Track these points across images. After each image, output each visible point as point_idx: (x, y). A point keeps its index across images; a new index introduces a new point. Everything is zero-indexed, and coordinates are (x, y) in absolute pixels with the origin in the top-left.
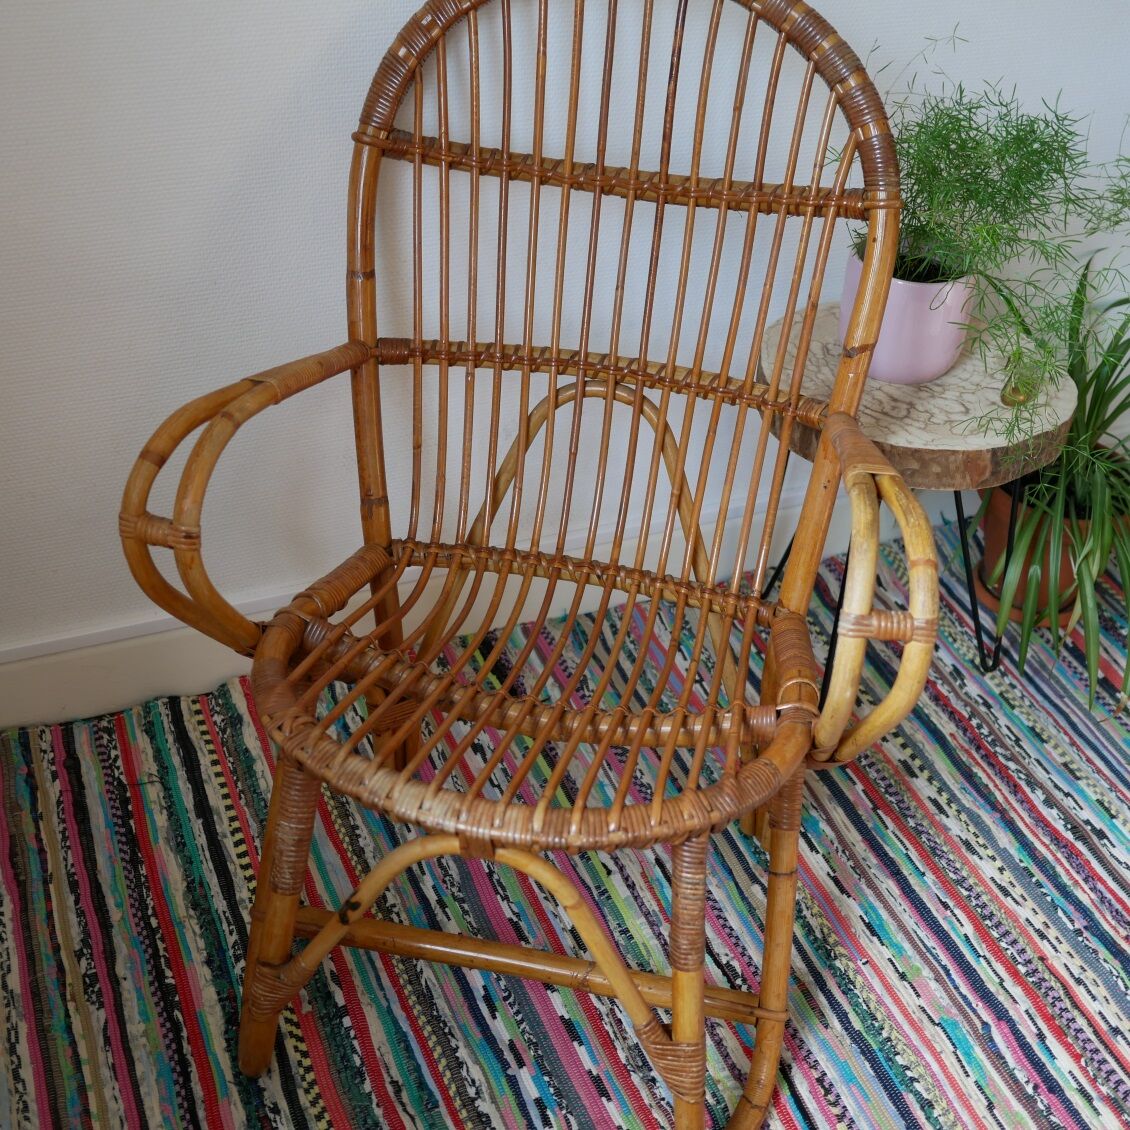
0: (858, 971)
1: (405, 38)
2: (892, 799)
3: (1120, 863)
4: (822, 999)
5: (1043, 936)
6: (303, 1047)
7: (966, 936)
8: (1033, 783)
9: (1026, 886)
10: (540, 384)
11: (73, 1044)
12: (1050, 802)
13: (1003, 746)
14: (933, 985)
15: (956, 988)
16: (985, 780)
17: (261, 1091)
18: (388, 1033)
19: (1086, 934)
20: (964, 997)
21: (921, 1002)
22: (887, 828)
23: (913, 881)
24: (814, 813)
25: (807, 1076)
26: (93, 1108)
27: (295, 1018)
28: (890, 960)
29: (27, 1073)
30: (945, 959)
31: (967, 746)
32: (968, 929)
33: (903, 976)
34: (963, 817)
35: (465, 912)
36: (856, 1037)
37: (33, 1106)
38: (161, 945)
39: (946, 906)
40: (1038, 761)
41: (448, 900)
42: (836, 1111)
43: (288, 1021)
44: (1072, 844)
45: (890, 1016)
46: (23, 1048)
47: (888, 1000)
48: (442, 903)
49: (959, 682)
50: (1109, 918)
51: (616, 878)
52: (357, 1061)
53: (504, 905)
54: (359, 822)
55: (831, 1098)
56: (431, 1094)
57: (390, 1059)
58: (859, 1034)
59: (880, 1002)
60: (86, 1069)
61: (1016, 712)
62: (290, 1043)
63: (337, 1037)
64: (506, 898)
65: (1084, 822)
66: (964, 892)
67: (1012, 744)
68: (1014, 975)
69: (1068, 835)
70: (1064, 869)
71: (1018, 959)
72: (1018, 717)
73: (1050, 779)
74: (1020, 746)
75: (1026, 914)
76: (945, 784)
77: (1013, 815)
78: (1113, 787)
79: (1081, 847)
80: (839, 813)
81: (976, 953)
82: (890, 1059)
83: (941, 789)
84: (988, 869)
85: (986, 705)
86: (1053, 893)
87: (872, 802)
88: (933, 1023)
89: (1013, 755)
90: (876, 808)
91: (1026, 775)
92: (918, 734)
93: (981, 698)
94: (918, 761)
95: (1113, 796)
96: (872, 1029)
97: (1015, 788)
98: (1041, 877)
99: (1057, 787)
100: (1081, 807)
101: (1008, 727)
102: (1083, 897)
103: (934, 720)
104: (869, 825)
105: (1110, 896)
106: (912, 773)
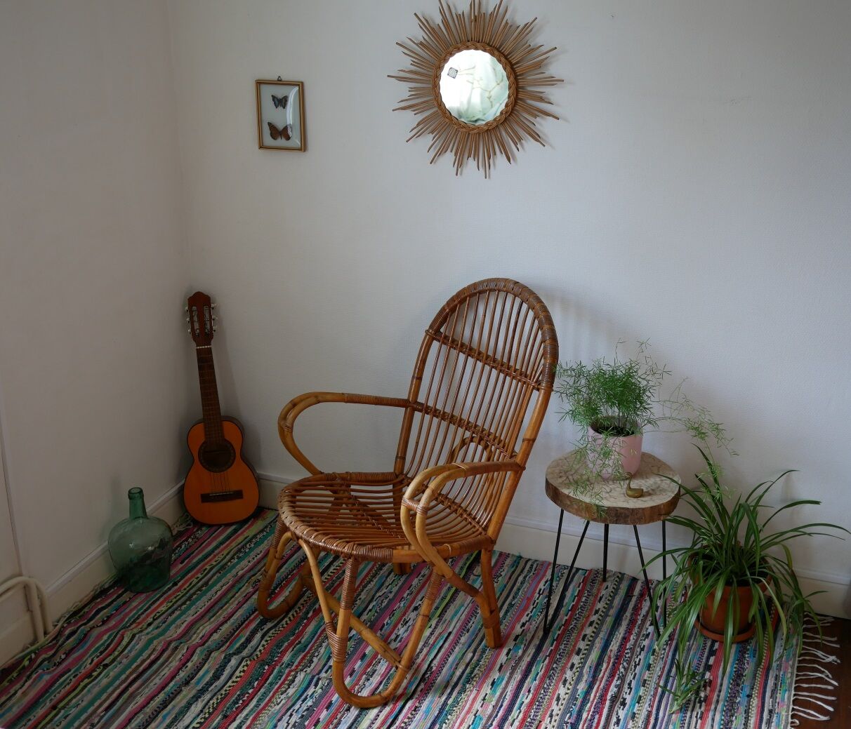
0: (471, 691)
1: (448, 303)
2: (558, 657)
3: (617, 714)
4: (449, 691)
5: (551, 716)
6: (289, 622)
7: (523, 702)
8: (623, 678)
9: (568, 703)
10: (468, 434)
11: (237, 592)
12: (620, 687)
13: (629, 663)
14: (491, 707)
15: (498, 712)
16: (603, 669)
17: (265, 624)
18: (313, 631)
19: (569, 725)
20: (497, 715)
21: (480, 709)
22: (543, 662)
23: (529, 680)
24: (522, 646)
25: (414, 703)
26: (224, 608)
27: (295, 615)
28: (486, 694)
29: (219, 593)
30: (505, 704)
31: (612, 656)
32: (527, 701)
33: (484, 699)
34: (577, 674)
35: (374, 615)
36: (445, 704)
37: (212, 600)
38: (284, 582)
39: (529, 691)
40: (635, 674)
41: (374, 610)
42: (410, 716)
43: (293, 615)
44: (605, 700)
45: (464, 706)
46: (224, 588)
47: (469, 702)
48: (370, 610)
49: (643, 638)
50: (585, 725)
51: (430, 630)
52: (297, 631)
53: (387, 619)
54: (375, 581)
55: (413, 712)
56: (305, 649)
57: (306, 637)
58: (447, 704)
59: (466, 702)
60: (233, 599)
61: (652, 657)
62: (287, 619)
63: (299, 624)
64: (390, 618)
65: (623, 698)
66: (542, 692)
67: (634, 664)
68: (524, 720)
69: (609, 697)
70: (591, 705)
71: (531, 717)
72: (649, 658)
73: (631, 681)
74: (635, 667)
75: (554, 707)
76: (586, 662)
77: (598, 683)
78: (654, 696)
79: (608, 703)
80: (532, 651)
81: (520, 708)
82: (446, 715)
83: (582, 663)
84: (562, 691)
85: (642, 649)
86: (575, 709)
87: (550, 654)
88: (475, 715)
89: (628, 668)
90: (549, 656)
91: (623, 675)
92: (598, 644)
93: (644, 646)
94: (586, 652)
95: (649, 697)
96: (453, 706)
97: (612, 676)
98: (579, 703)
99: (630, 684)
100: (629, 694)
101: (640, 659)
102: (585, 715)
103: (612, 643)
104: (538, 659)
105: (596, 720)
106: (578, 654)
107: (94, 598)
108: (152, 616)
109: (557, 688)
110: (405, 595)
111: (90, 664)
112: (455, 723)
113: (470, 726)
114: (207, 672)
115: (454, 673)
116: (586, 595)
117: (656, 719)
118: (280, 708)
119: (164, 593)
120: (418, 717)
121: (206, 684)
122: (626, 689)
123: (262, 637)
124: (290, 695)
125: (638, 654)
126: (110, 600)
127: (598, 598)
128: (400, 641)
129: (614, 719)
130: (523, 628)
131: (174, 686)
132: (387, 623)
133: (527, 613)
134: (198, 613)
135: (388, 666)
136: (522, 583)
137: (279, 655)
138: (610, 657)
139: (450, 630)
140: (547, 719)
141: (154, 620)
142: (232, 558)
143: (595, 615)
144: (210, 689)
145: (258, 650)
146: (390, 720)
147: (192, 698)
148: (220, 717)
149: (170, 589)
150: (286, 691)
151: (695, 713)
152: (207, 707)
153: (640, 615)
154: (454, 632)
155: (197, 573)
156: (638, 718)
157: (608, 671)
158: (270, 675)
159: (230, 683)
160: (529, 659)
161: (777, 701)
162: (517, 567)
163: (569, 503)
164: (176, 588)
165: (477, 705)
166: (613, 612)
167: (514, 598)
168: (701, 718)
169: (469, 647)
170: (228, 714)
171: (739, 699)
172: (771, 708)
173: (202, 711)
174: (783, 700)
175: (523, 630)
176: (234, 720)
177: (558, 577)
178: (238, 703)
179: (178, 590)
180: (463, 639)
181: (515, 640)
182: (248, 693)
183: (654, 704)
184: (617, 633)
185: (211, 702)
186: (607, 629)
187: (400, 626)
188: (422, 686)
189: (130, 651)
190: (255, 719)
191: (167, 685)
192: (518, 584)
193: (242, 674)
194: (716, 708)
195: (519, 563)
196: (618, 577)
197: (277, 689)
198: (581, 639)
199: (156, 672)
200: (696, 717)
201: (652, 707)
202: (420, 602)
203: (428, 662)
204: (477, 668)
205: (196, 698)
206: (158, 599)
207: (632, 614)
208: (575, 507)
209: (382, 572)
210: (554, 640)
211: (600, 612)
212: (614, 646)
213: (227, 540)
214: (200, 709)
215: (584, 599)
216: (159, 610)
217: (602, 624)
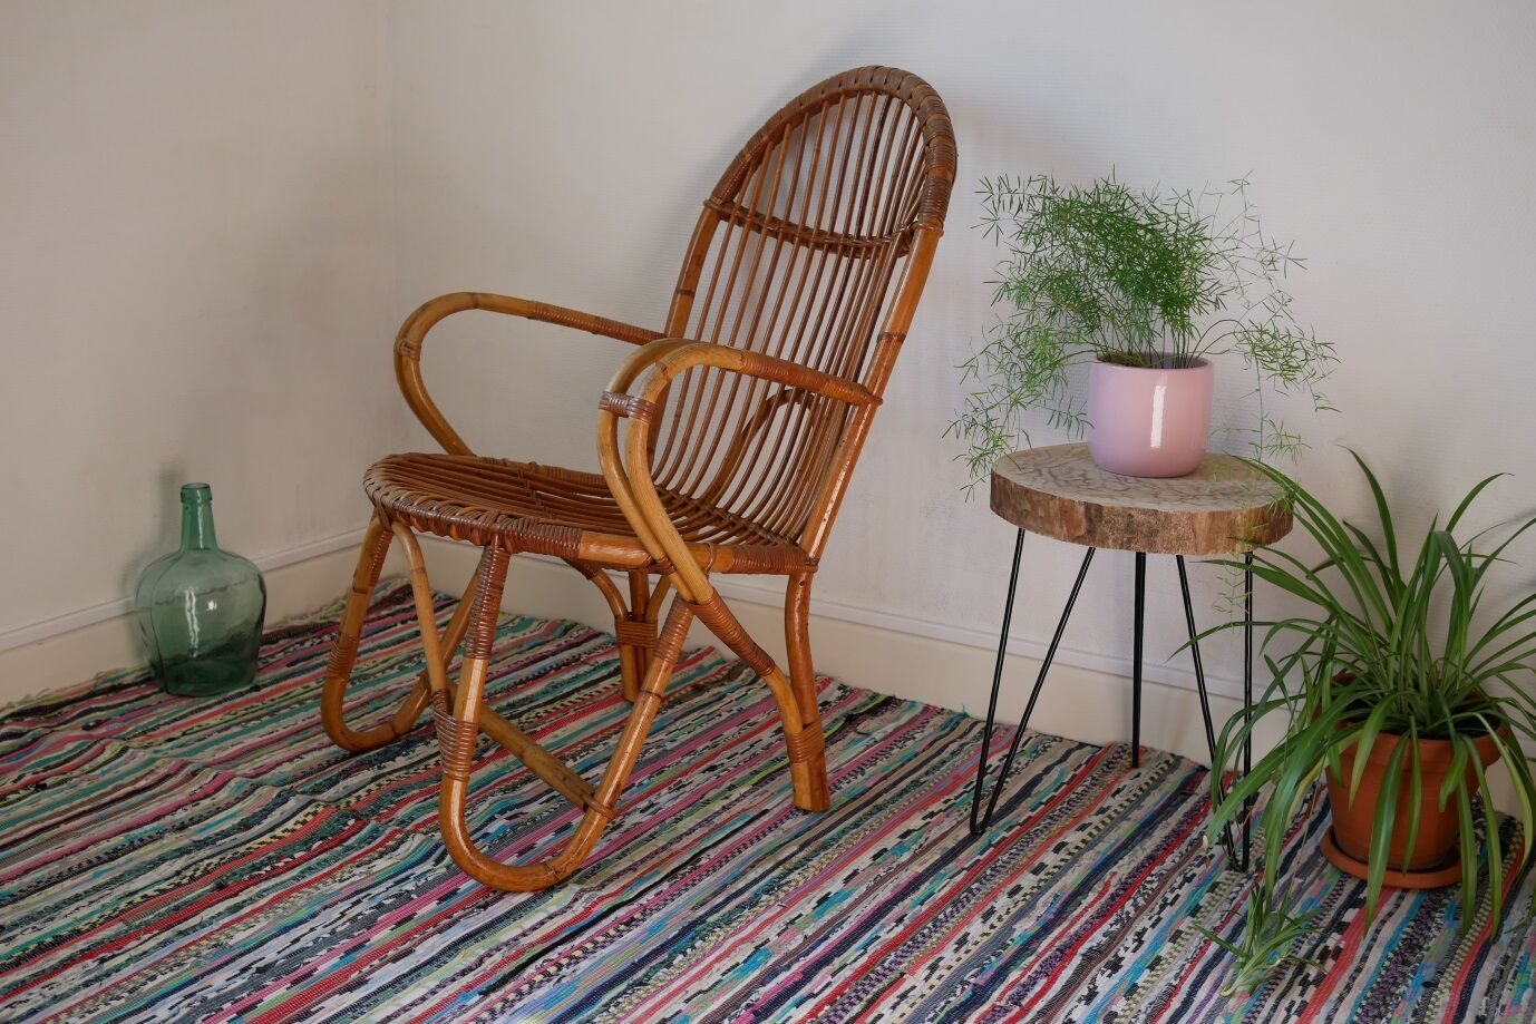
0: (769, 906)
2: (989, 872)
3: (1093, 982)
4: (718, 900)
5: (934, 968)
7: (878, 938)
8: (1127, 923)
9: (983, 950)
12: (1114, 939)
13: (1149, 901)
14: (800, 938)
15: (812, 949)
16: (1085, 903)
19: (968, 986)
20: (806, 954)
21: (774, 939)
22: (951, 878)
23: (907, 901)
24: (915, 847)
25: (631, 913)
28: (800, 915)
31: (1113, 883)
32: (888, 936)
33: (792, 922)
34: (1021, 904)
36: (699, 921)
39: (899, 921)
40: (1160, 919)
42: (612, 931)
44: (1073, 954)
45: (741, 929)
47: (756, 924)
49: (1196, 862)
50: (1009, 993)
51: (725, 802)
55: (622, 927)
58: (703, 922)
59: (749, 923)
61: (1208, 894)
65: (1116, 955)
66: (930, 925)
67: (1160, 902)
68: (865, 968)
69: (1082, 950)
70: (1035, 961)
71: (886, 965)
72: (1201, 897)
73: (1145, 930)
74: (1162, 908)
75: (949, 955)
76: (1049, 887)
77: (1065, 924)
78: (1194, 961)
79: (1077, 961)
80: (933, 857)
81: (865, 948)
82: (693, 939)
83: (1039, 887)
84: (976, 929)
85: (1188, 880)
86: (996, 963)
87: (972, 866)
88: (757, 948)
89: (1145, 907)
90: (968, 869)
91: (1128, 918)
92: (1089, 860)
93: (1194, 875)
94: (1056, 870)
95: (1181, 962)
96: (716, 924)
97: (1103, 916)
98: (1007, 954)
99: (1140, 935)
100: (1134, 951)
101: (1178, 896)
102: (1014, 975)
103: (1120, 862)
104: (942, 871)
105: (1037, 988)
106: (1036, 872)
107: (91, 695)
108: (184, 729)
109: (967, 920)
110: (700, 748)
111: (15, 782)
112: (705, 956)
113: (738, 964)
114: (233, 816)
115: (744, 873)
116: (1087, 783)
117: (1187, 1003)
118: (342, 888)
119: (226, 700)
120: (629, 936)
121: (217, 834)
122: (1129, 941)
123: (374, 779)
124: (374, 870)
125: (1176, 885)
126: (119, 701)
127: (1114, 791)
128: (654, 813)
129: (1083, 990)
130: (928, 820)
131: (154, 829)
132: (641, 784)
133: (947, 798)
134: (275, 734)
135: (607, 848)
136: (954, 754)
137: (392, 806)
138: (1107, 885)
139: (768, 807)
140: (923, 972)
141: (184, 734)
142: (392, 667)
143: (1097, 814)
144: (218, 843)
145: (357, 794)
146: (564, 935)
147: (175, 851)
148: (209, 887)
149: (241, 694)
150: (370, 862)
151: (1285, 1003)
152: (194, 867)
153: (1198, 825)
154: (776, 811)
155: (310, 680)
156: (1141, 996)
157: (1097, 906)
158: (353, 834)
159: (266, 838)
160: (920, 870)
161: (1502, 1002)
162: (953, 729)
163: (1028, 507)
164: (255, 694)
165: (771, 933)
166: (1138, 815)
167: (927, 773)
168: (1299, 1013)
169: (796, 837)
170: (230, 883)
171: (1403, 988)
172: (1482, 1013)
173: (178, 873)
174: (1516, 1002)
175: (928, 823)
176: (236, 895)
177: (1036, 751)
178: (260, 869)
179: (256, 700)
180: (788, 824)
181: (903, 836)
182: (292, 857)
183: (1187, 975)
184: (1138, 848)
185: (207, 862)
186: (1117, 840)
187: (665, 790)
188: (665, 886)
189: (103, 773)
190: (278, 899)
191: (139, 826)
192: (945, 755)
193: (299, 826)
194: (1341, 999)
195: (958, 723)
196: (1167, 762)
197: (355, 858)
198: (1051, 849)
199: (133, 806)
200: (1288, 1010)
201: (1183, 980)
202: (725, 761)
203: (697, 851)
204: (799, 871)
205: (182, 852)
206: (209, 707)
207: (1181, 823)
208: (1041, 513)
209: (670, 711)
210: (990, 845)
211: (1110, 812)
212: (1123, 868)
213: (394, 644)
214: (178, 868)
215: (1079, 790)
216: (203, 723)
217: (1108, 831)
